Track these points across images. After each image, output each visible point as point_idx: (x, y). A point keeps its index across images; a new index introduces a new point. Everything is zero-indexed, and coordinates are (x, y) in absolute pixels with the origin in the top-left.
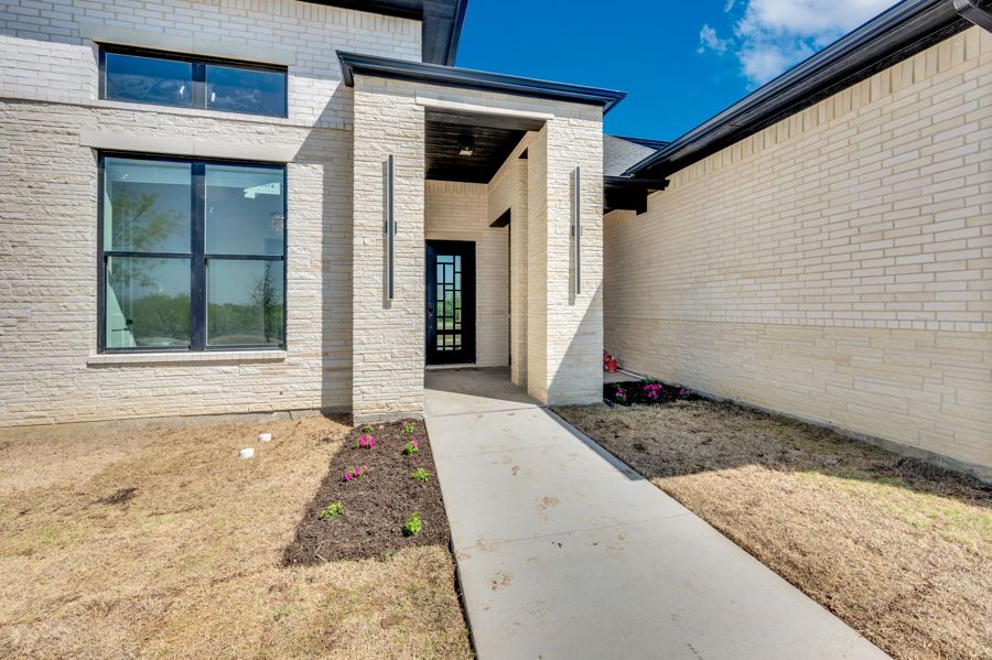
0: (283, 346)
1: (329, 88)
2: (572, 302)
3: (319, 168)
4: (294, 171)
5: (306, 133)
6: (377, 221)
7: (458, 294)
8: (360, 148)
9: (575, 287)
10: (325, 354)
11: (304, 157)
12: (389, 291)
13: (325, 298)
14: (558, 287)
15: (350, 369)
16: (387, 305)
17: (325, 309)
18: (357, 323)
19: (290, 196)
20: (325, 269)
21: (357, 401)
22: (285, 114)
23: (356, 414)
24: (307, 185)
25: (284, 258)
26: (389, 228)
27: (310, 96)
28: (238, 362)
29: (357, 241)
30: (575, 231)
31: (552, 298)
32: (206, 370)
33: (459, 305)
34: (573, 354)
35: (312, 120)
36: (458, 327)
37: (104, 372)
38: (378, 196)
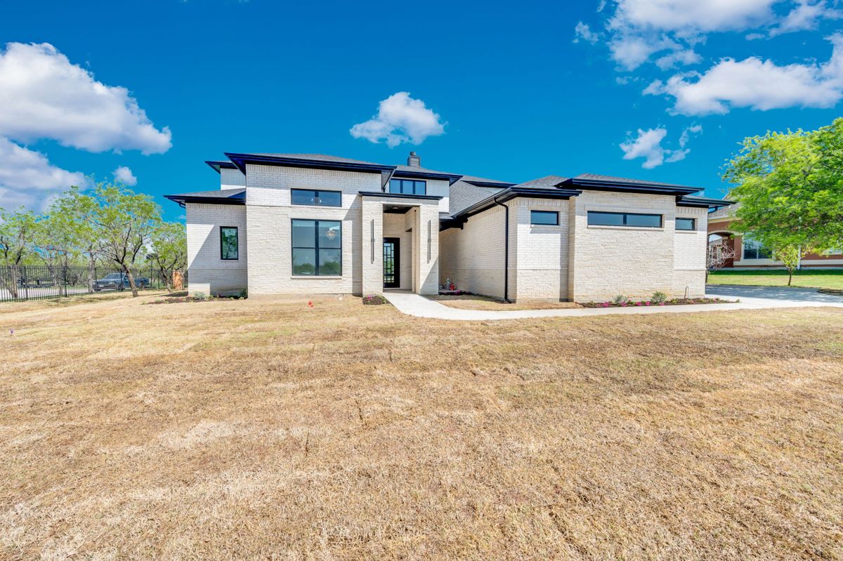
0: (341, 275)
1: (353, 197)
2: (428, 262)
3: (351, 221)
4: (344, 223)
5: (347, 211)
6: (369, 239)
7: (393, 259)
8: (364, 218)
9: (429, 258)
10: (353, 277)
11: (346, 219)
12: (373, 259)
13: (353, 261)
14: (423, 258)
15: (361, 282)
16: (372, 263)
17: (353, 264)
18: (364, 268)
19: (343, 230)
20: (353, 252)
21: (364, 290)
22: (341, 206)
23: (364, 294)
24: (348, 227)
25: (341, 248)
26: (373, 240)
27: (348, 200)
28: (329, 279)
29: (364, 244)
30: (429, 240)
31: (422, 261)
32: (321, 281)
33: (393, 264)
34: (429, 279)
35: (349, 207)
36: (393, 273)
37: (295, 281)
38: (370, 231)
